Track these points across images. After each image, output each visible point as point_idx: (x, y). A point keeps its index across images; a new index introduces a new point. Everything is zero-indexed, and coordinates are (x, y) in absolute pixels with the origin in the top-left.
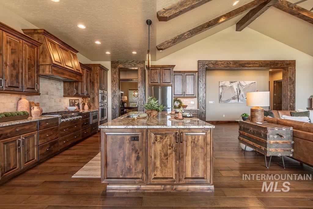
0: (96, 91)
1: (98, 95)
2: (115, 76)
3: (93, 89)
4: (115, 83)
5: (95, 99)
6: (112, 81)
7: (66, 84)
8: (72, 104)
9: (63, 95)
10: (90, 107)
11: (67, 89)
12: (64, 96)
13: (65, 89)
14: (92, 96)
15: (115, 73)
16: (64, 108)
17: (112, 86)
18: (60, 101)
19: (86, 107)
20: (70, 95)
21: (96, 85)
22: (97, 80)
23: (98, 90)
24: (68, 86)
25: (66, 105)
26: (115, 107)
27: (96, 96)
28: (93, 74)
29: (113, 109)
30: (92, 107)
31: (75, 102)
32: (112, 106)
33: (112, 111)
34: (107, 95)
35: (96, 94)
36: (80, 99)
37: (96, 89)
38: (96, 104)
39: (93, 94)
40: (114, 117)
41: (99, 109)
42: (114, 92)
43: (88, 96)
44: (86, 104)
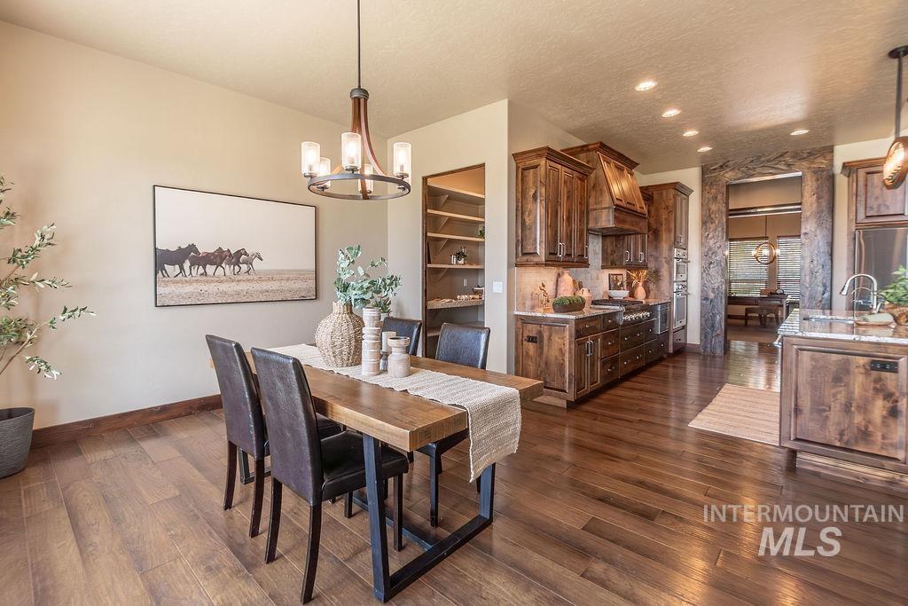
0: (664, 253)
1: (669, 262)
2: (714, 207)
3: (656, 248)
4: (713, 226)
5: (660, 273)
6: (704, 223)
7: (608, 240)
8: (614, 285)
9: (600, 264)
10: (648, 292)
11: (609, 251)
12: (603, 267)
13: (604, 251)
14: (652, 265)
15: (715, 198)
16: (602, 293)
17: (704, 239)
18: (597, 278)
19: (641, 292)
20: (614, 265)
21: (664, 236)
22: (669, 225)
23: (671, 250)
24: (612, 244)
25: (604, 286)
26: (712, 295)
27: (663, 266)
28: (657, 210)
29: (706, 299)
30: (652, 293)
31: (617, 281)
32: (702, 291)
33: (702, 305)
34: (686, 261)
35: (664, 260)
36: (624, 272)
37: (665, 246)
38: (664, 285)
39: (656, 259)
40: (710, 322)
41: (672, 298)
42: (710, 253)
43: (645, 266)
44: (641, 284)
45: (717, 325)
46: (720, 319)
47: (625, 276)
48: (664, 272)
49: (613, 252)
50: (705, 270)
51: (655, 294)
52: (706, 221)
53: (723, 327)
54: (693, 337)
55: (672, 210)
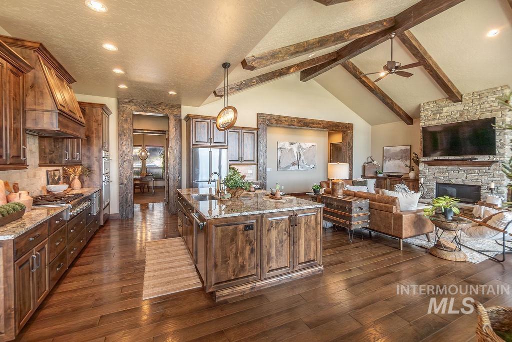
0: (95, 153)
1: (99, 160)
2: (125, 126)
3: (89, 150)
4: (125, 138)
5: (92, 169)
7: (46, 143)
8: (51, 180)
9: (38, 162)
10: (83, 184)
11: (47, 151)
12: (40, 165)
14: (85, 162)
15: (126, 120)
16: (40, 189)
17: (120, 145)
18: (35, 176)
19: (77, 183)
20: (54, 163)
21: (95, 141)
22: (98, 134)
23: (100, 152)
24: (50, 144)
25: (42, 182)
26: (125, 181)
27: (94, 164)
29: (122, 184)
30: (86, 183)
31: (55, 176)
32: (119, 178)
33: (120, 188)
34: (109, 160)
35: (95, 159)
36: (61, 169)
37: (95, 149)
38: (95, 177)
39: (89, 158)
40: (124, 198)
41: (102, 186)
42: (124, 155)
43: (79, 164)
44: (77, 177)
45: (129, 200)
46: (130, 195)
47: (61, 170)
48: (95, 168)
49: (52, 152)
50: (121, 166)
51: (89, 184)
52: (121, 134)
53: (132, 200)
54: (114, 210)
55: (100, 124)
